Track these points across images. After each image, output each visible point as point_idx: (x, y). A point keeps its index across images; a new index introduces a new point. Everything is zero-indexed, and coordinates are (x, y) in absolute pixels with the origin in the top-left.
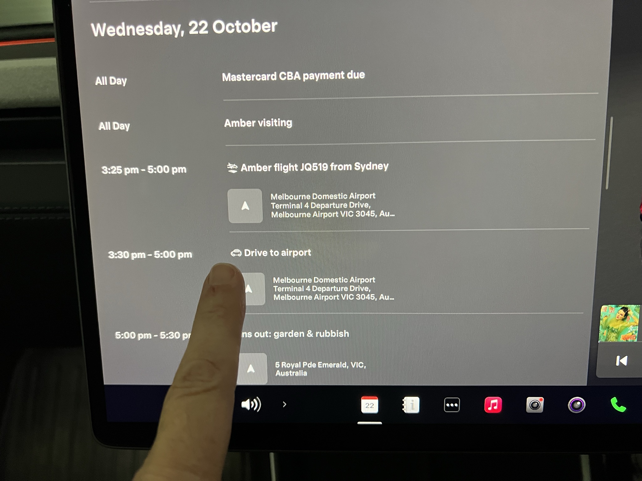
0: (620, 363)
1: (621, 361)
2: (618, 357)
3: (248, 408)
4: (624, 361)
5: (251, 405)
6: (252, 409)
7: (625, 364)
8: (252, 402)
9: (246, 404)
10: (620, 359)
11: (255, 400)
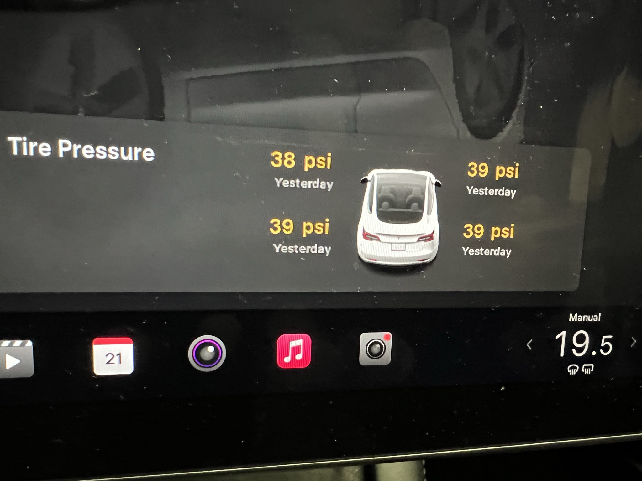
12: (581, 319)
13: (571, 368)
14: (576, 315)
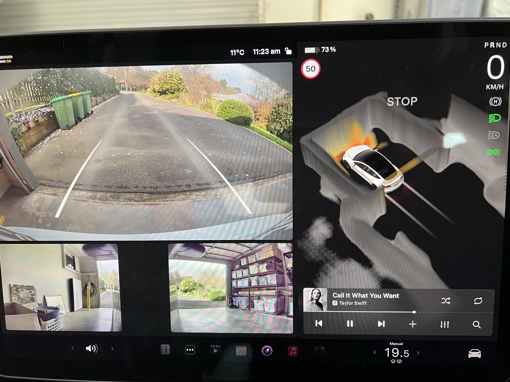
0: (318, 324)
1: (318, 323)
2: (316, 321)
3: (90, 351)
4: (321, 323)
5: (92, 349)
6: (92, 351)
7: (321, 325)
8: (92, 347)
9: (89, 348)
10: (318, 322)
11: (94, 346)
12: (394, 344)
13: (392, 361)
14: (393, 343)
